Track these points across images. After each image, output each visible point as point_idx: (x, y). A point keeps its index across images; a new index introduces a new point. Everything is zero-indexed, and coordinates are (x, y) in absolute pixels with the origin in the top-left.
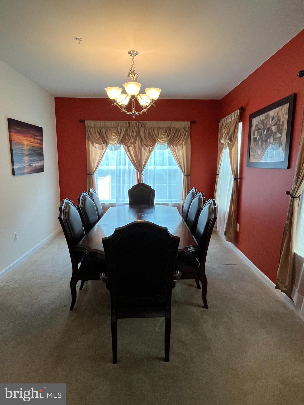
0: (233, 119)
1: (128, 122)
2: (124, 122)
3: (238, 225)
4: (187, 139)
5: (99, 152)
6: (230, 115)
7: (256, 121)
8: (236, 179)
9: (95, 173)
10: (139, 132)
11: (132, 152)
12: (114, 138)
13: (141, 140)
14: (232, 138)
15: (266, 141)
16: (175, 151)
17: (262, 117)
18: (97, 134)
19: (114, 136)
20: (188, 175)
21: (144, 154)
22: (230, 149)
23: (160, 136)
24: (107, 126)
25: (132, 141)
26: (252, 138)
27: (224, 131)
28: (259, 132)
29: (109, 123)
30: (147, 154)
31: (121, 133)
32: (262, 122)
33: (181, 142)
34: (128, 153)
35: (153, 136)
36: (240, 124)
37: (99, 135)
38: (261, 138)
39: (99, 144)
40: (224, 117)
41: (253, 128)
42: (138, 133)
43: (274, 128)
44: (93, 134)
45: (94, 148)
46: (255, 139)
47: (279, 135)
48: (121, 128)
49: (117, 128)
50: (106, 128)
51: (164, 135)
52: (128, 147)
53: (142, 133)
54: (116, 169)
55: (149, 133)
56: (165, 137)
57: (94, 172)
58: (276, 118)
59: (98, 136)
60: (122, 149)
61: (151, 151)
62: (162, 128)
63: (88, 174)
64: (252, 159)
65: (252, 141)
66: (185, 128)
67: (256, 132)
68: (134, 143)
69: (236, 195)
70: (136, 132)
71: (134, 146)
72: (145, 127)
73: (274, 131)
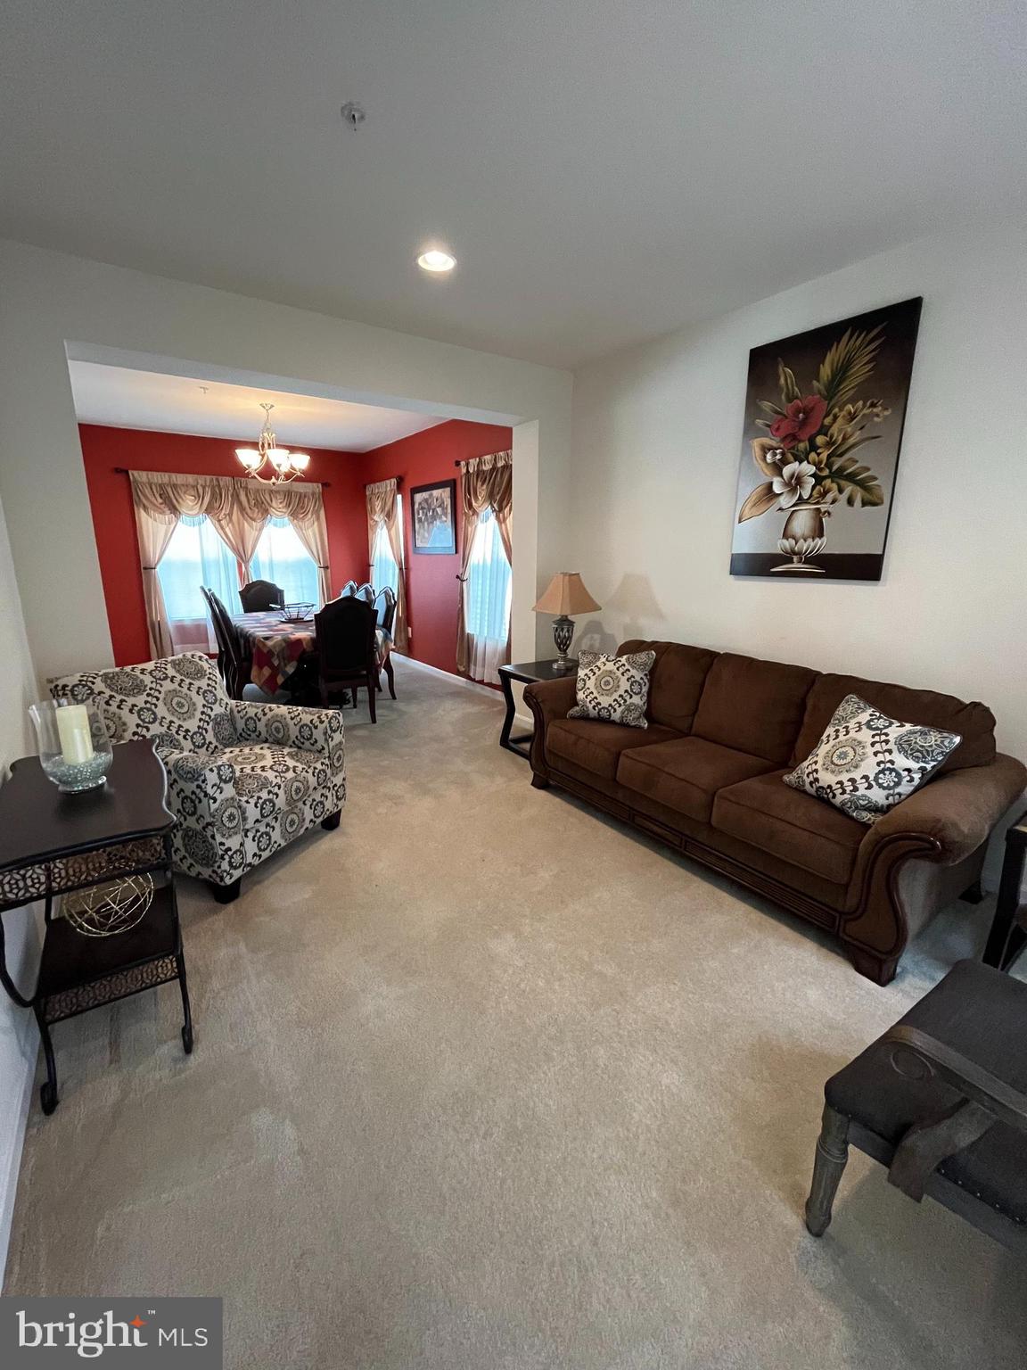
0: (388, 489)
1: (214, 477)
2: (208, 478)
3: (410, 629)
4: (317, 513)
5: (162, 528)
6: (383, 483)
7: (419, 497)
8: (401, 569)
9: (158, 567)
10: (238, 496)
11: (227, 530)
12: (191, 503)
13: (242, 509)
14: (389, 515)
15: (432, 523)
16: (302, 530)
17: (425, 495)
18: (158, 496)
19: (191, 501)
20: (326, 568)
21: (250, 533)
22: (389, 530)
23: (274, 504)
24: (175, 482)
25: (226, 510)
26: (416, 518)
27: (378, 505)
28: (423, 512)
29: (179, 478)
30: (255, 533)
31: (203, 498)
32: (426, 500)
33: (309, 515)
34: (221, 531)
35: (263, 503)
36: (399, 497)
37: (161, 498)
38: (426, 519)
39: (163, 513)
40: (374, 482)
41: (416, 506)
42: (236, 497)
43: (439, 510)
44: (148, 495)
45: (150, 521)
46: (420, 520)
47: (444, 519)
48: (204, 488)
49: (195, 487)
50: (175, 486)
51: (281, 503)
52: (219, 521)
53: (243, 498)
54: (199, 560)
55: (256, 499)
56: (283, 508)
57: (156, 565)
58: (439, 500)
59: (160, 501)
60: (208, 525)
61: (261, 529)
62: (277, 492)
63: (145, 568)
64: (419, 544)
65: (416, 521)
66: (313, 494)
67: (421, 512)
68: (230, 515)
69: (403, 590)
70: (232, 496)
71: (231, 519)
72: (247, 488)
73: (439, 513)
